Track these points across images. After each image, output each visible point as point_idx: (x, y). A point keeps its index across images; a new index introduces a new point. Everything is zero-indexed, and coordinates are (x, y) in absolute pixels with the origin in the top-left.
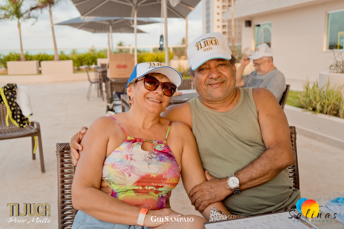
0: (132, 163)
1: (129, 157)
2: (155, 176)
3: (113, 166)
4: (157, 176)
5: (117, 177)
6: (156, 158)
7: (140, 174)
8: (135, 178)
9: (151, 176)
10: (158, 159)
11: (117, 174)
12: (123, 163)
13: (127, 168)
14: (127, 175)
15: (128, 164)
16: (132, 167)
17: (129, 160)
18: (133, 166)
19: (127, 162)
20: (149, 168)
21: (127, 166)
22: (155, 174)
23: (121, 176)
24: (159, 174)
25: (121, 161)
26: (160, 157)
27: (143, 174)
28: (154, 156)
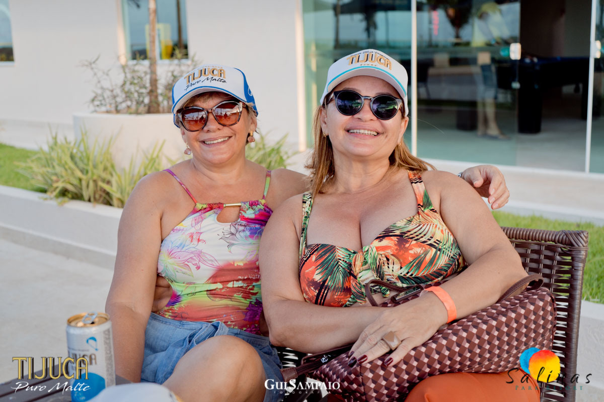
0: (201, 247)
1: (194, 237)
2: (241, 264)
3: (170, 254)
4: (245, 264)
5: (177, 272)
6: (244, 231)
7: (216, 264)
8: (207, 271)
9: (236, 265)
10: (248, 233)
11: (177, 267)
12: (184, 249)
13: (192, 255)
14: (193, 268)
15: (194, 250)
16: (199, 254)
17: (195, 242)
18: (201, 252)
19: (191, 245)
20: (230, 252)
21: (192, 253)
22: (242, 260)
23: (184, 270)
24: (248, 260)
25: (181, 244)
26: (251, 230)
27: (221, 264)
28: (241, 228)
